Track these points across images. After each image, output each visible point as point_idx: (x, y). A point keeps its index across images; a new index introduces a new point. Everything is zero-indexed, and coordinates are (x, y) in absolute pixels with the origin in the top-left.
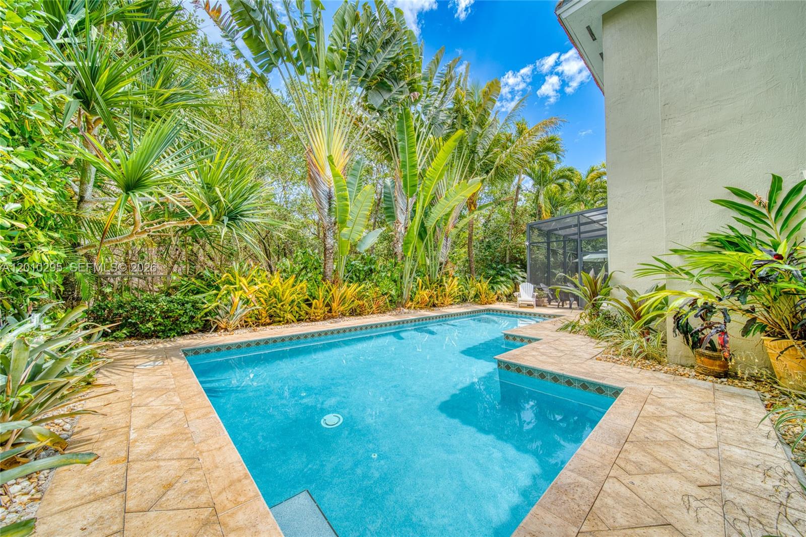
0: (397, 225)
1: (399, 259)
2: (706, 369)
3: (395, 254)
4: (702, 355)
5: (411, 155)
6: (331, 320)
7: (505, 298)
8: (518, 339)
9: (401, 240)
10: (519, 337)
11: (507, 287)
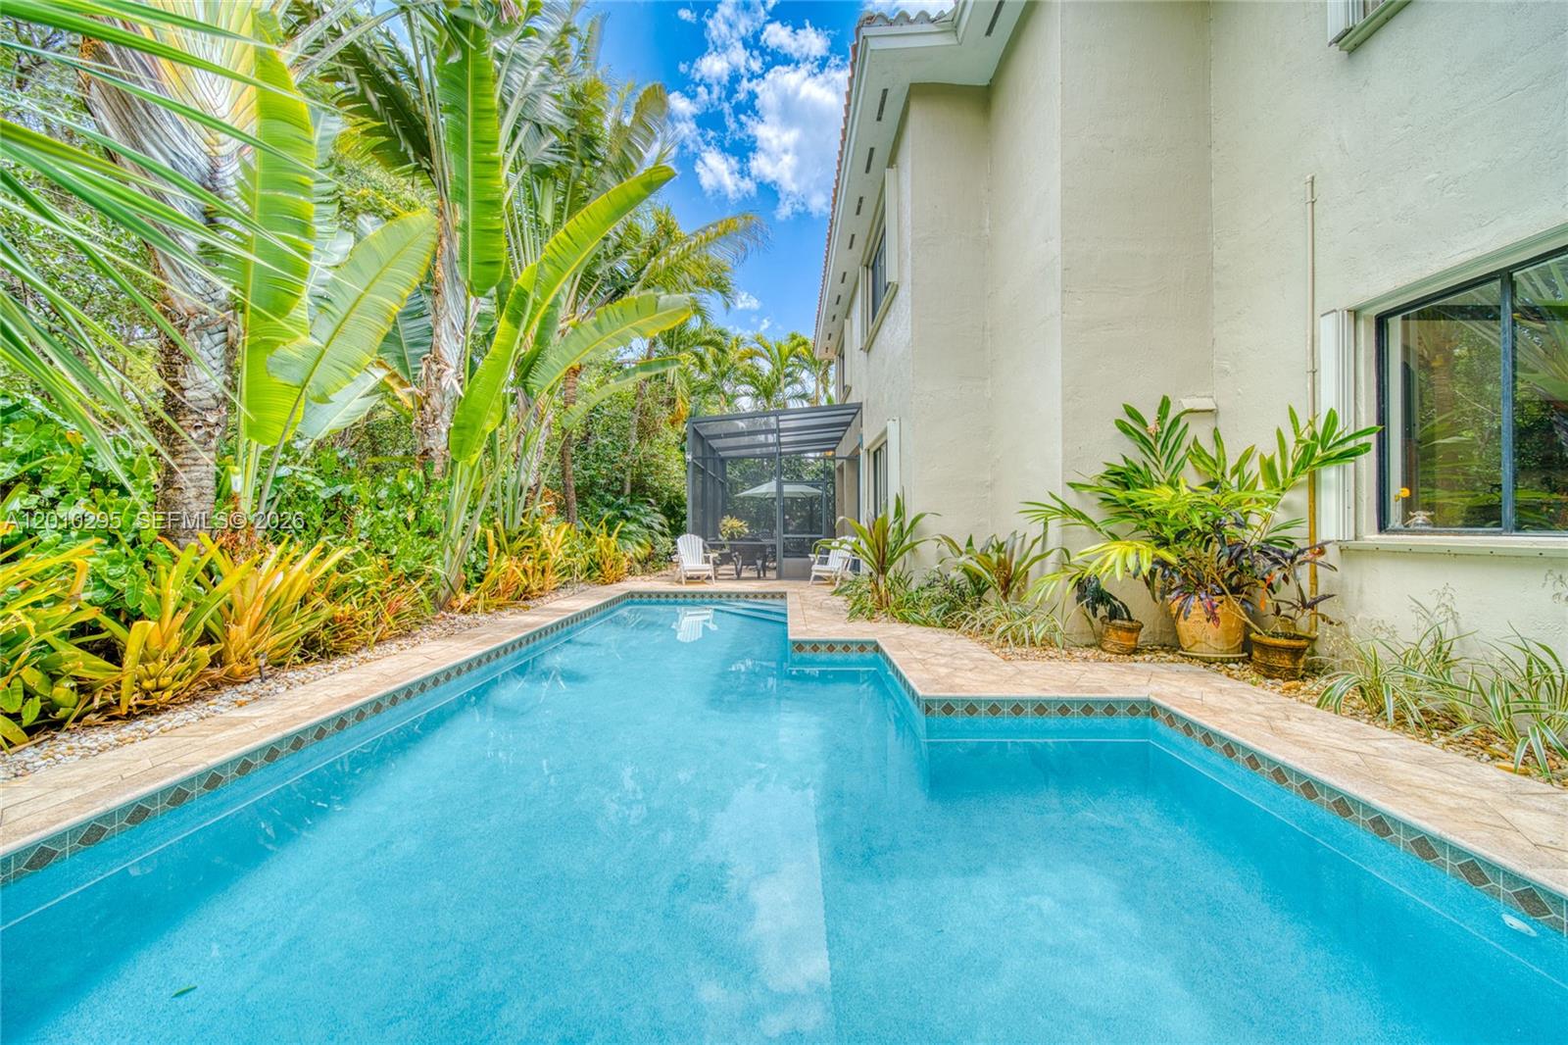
0: (435, 367)
1: (437, 468)
2: (1123, 646)
3: (426, 453)
4: (1121, 628)
5: (483, 170)
6: (228, 694)
7: (638, 566)
8: (823, 648)
9: (446, 416)
10: (825, 643)
11: (640, 544)
